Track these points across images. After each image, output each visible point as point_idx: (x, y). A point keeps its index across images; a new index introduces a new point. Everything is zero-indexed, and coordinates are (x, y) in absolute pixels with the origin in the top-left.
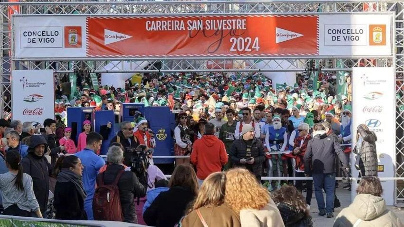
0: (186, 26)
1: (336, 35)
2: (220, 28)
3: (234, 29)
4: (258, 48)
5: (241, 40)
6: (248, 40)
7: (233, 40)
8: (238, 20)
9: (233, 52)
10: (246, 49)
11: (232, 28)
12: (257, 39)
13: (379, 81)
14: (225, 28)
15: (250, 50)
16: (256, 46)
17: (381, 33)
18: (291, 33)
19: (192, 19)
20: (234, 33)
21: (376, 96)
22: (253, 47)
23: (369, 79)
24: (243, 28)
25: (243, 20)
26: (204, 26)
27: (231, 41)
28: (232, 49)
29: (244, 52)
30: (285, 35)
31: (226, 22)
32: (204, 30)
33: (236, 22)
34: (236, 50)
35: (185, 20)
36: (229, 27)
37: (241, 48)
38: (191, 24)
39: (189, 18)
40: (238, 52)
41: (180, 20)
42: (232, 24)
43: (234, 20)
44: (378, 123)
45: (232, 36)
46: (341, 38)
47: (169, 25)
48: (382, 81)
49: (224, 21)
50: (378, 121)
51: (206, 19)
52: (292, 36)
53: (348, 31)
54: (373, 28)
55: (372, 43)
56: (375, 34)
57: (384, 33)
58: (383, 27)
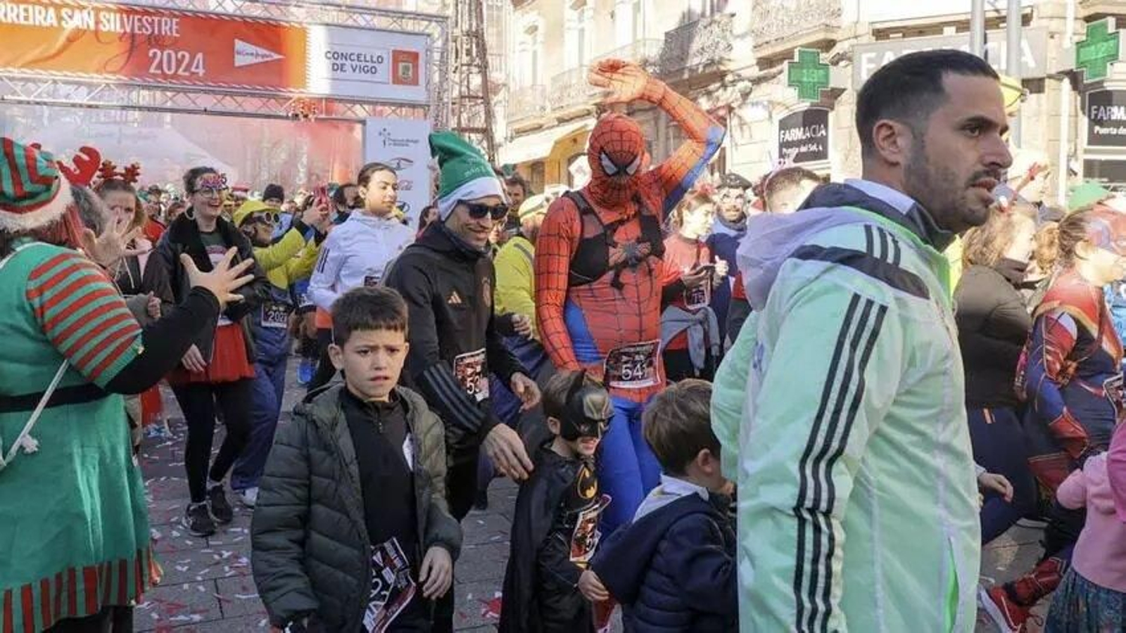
1: (339, 62)
2: (128, 30)
3: (156, 32)
4: (201, 71)
5: (169, 56)
6: (183, 56)
7: (155, 54)
8: (163, 20)
9: (154, 75)
10: (180, 72)
11: (153, 32)
12: (200, 56)
13: (408, 141)
14: (139, 29)
15: (187, 74)
16: (197, 67)
17: (411, 65)
18: (261, 51)
20: (157, 41)
21: (403, 163)
22: (193, 70)
23: (392, 137)
24: (175, 34)
25: (175, 20)
26: (98, 22)
27: (151, 54)
28: (152, 70)
29: (175, 76)
30: (252, 54)
31: (140, 20)
32: (96, 32)
33: (160, 22)
34: (159, 72)
36: (147, 30)
37: (169, 69)
38: (71, 17)
40: (165, 76)
42: (152, 24)
43: (156, 19)
44: (406, 208)
45: (153, 47)
46: (348, 68)
48: (412, 141)
49: (137, 17)
50: (405, 204)
52: (263, 56)
53: (359, 56)
54: (398, 56)
55: (397, 80)
56: (401, 65)
57: (416, 67)
58: (414, 57)
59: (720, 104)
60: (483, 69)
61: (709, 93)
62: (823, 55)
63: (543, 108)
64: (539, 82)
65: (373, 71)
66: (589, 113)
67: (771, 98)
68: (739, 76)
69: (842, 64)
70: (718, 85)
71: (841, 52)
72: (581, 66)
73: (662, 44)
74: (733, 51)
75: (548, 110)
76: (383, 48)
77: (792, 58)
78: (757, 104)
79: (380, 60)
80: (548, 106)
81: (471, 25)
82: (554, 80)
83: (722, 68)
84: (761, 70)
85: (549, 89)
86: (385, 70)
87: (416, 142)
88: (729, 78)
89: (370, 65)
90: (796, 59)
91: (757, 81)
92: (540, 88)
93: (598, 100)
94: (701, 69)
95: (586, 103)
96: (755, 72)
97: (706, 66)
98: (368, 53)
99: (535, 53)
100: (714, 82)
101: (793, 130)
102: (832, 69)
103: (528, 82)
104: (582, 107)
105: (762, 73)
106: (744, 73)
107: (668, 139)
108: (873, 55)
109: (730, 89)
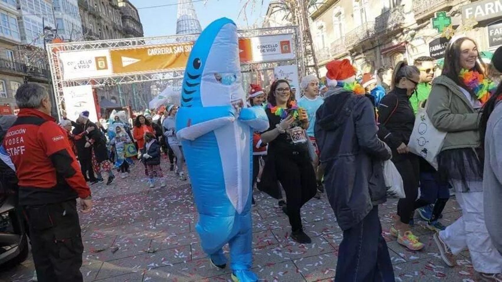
0: (173, 50)
1: (263, 49)
19: (177, 46)
23: (284, 73)
26: (184, 49)
32: (185, 53)
35: (172, 47)
38: (176, 49)
39: (174, 46)
41: (168, 47)
46: (266, 50)
47: (162, 51)
51: (185, 45)
53: (269, 46)
54: (283, 43)
55: (283, 52)
56: (284, 46)
57: (289, 46)
58: (288, 42)
59: (402, 41)
60: (311, 43)
61: (397, 38)
62: (447, 13)
63: (329, 56)
64: (326, 46)
65: (274, 50)
66: (347, 55)
67: (425, 35)
68: (409, 29)
69: (456, 15)
70: (400, 34)
71: (455, 10)
72: (341, 37)
73: (374, 23)
74: (405, 20)
75: (331, 56)
76: (277, 41)
77: (434, 16)
78: (418, 38)
79: (276, 46)
80: (330, 54)
81: (305, 28)
82: (332, 44)
83: (402, 27)
84: (418, 25)
85: (330, 48)
86: (278, 49)
87: (292, 73)
88: (405, 30)
89: (273, 48)
90: (436, 17)
91: (417, 30)
92: (326, 49)
93: (350, 49)
94: (392, 29)
95: (346, 51)
96: (416, 26)
97: (394, 27)
98: (272, 44)
99: (323, 36)
100: (399, 33)
101: (435, 46)
102: (452, 18)
103: (321, 47)
104: (344, 52)
105: (420, 26)
106: (411, 27)
107: (381, 59)
108: (471, 9)
109: (406, 35)
